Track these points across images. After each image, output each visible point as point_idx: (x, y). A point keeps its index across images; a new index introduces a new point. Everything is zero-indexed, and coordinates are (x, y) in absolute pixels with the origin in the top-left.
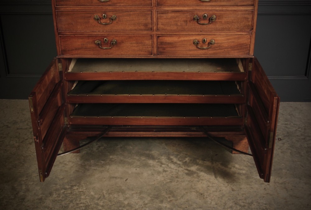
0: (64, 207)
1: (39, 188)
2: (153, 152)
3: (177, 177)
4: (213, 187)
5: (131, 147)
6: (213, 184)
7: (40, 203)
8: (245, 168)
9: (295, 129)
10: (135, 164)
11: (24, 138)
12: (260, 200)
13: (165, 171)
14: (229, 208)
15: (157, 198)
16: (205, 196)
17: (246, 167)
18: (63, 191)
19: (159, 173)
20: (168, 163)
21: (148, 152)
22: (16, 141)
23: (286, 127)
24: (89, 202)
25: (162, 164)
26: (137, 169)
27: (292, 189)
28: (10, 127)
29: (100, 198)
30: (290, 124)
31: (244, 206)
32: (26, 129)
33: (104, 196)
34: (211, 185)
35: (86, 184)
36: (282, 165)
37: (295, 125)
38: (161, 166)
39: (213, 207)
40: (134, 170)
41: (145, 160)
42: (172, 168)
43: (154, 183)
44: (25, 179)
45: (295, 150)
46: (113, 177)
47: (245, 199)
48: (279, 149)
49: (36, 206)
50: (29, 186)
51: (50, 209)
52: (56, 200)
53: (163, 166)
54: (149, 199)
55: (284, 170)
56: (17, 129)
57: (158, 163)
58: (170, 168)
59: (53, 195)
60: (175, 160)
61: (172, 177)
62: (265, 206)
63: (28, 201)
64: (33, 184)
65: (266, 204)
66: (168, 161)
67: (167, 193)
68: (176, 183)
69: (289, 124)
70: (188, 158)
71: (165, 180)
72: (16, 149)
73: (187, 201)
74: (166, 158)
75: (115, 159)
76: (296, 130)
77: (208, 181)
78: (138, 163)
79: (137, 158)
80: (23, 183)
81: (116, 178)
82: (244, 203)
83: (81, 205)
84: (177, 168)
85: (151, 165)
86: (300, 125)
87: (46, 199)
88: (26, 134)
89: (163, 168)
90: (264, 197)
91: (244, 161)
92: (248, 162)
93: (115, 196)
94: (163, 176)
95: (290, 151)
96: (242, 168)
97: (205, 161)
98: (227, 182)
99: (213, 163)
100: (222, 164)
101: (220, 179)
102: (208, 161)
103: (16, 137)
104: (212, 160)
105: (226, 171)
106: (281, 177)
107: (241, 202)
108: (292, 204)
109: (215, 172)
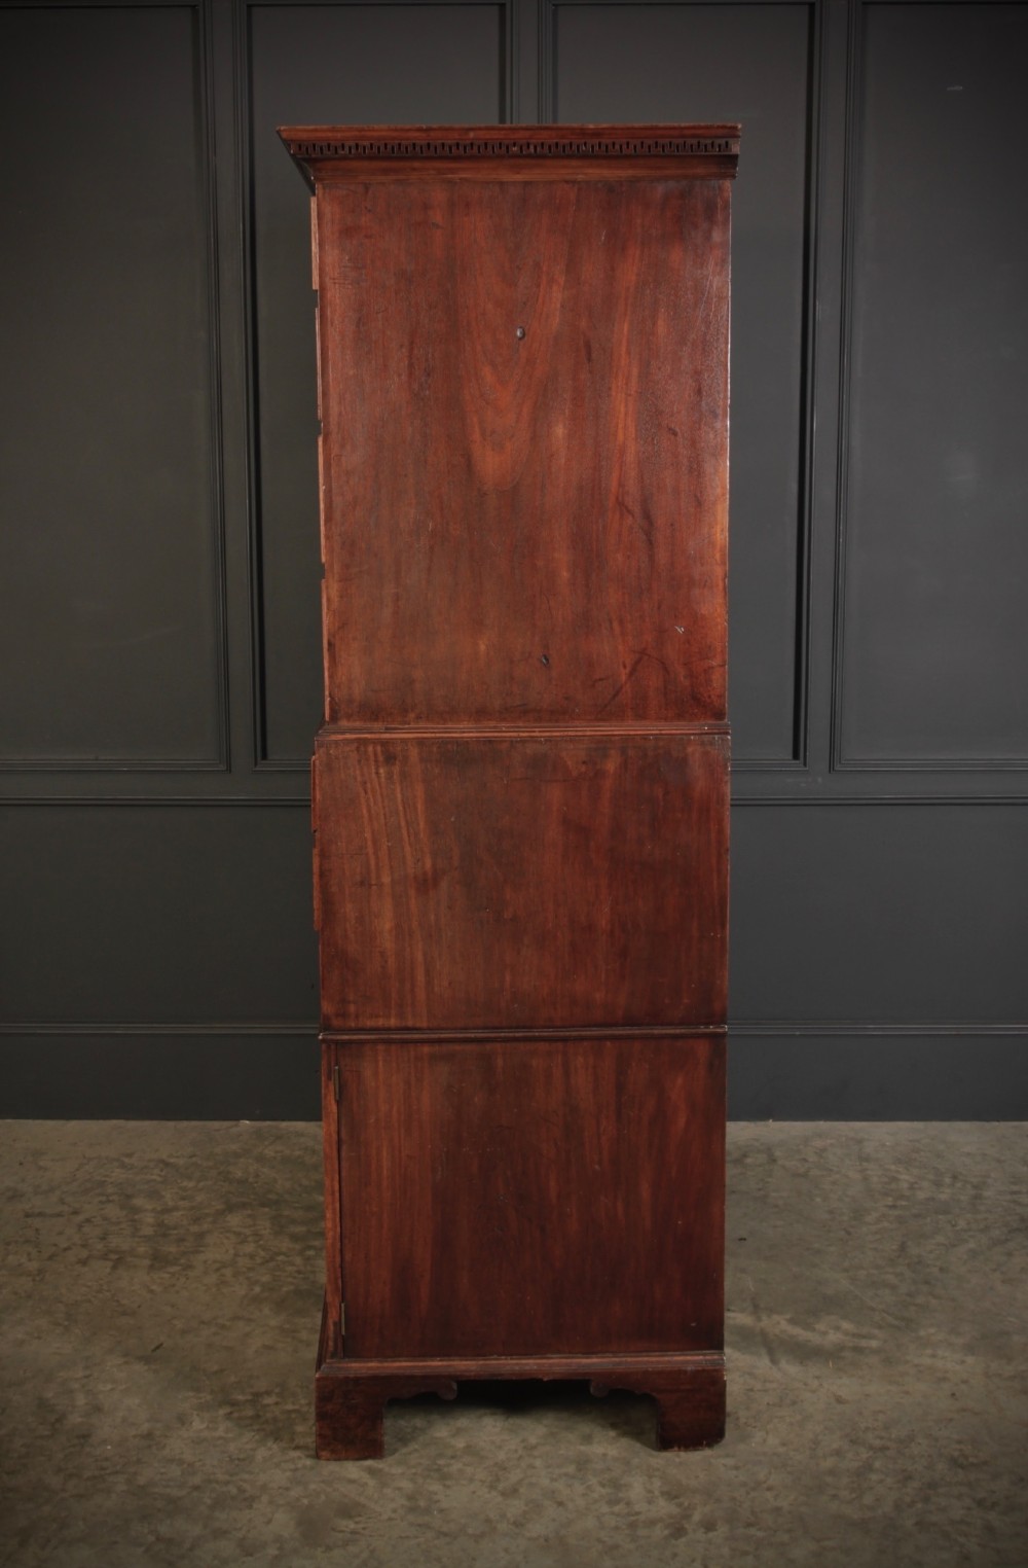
0: (239, 1459)
1: (137, 1401)
4: (765, 1391)
6: (765, 1381)
7: (150, 1447)
8: (876, 1331)
11: (55, 1245)
12: (940, 1430)
14: (831, 1455)
16: (743, 1420)
17: (880, 1327)
22: (29, 1254)
23: (1016, 1203)
31: (884, 1449)
32: (59, 1215)
34: (758, 1386)
36: (1010, 1322)
39: (775, 1454)
44: (80, 1374)
47: (886, 1427)
48: (995, 1270)
49: (134, 1458)
50: (100, 1396)
52: (205, 1439)
55: (1016, 1338)
56: (27, 1216)
59: (191, 1423)
62: (958, 1447)
63: (105, 1442)
64: (112, 1389)
65: (959, 1442)
72: (34, 1280)
80: (76, 1386)
82: (882, 1438)
87: (166, 1436)
88: (61, 1233)
90: (951, 1420)
91: (873, 1309)
92: (886, 1312)
96: (864, 1331)
98: (818, 1377)
99: (759, 1319)
100: (792, 1321)
101: (791, 1369)
102: (743, 1311)
103: (27, 1241)
104: (756, 1307)
105: (810, 1341)
106: (1009, 1359)
107: (870, 1438)
109: (771, 1346)
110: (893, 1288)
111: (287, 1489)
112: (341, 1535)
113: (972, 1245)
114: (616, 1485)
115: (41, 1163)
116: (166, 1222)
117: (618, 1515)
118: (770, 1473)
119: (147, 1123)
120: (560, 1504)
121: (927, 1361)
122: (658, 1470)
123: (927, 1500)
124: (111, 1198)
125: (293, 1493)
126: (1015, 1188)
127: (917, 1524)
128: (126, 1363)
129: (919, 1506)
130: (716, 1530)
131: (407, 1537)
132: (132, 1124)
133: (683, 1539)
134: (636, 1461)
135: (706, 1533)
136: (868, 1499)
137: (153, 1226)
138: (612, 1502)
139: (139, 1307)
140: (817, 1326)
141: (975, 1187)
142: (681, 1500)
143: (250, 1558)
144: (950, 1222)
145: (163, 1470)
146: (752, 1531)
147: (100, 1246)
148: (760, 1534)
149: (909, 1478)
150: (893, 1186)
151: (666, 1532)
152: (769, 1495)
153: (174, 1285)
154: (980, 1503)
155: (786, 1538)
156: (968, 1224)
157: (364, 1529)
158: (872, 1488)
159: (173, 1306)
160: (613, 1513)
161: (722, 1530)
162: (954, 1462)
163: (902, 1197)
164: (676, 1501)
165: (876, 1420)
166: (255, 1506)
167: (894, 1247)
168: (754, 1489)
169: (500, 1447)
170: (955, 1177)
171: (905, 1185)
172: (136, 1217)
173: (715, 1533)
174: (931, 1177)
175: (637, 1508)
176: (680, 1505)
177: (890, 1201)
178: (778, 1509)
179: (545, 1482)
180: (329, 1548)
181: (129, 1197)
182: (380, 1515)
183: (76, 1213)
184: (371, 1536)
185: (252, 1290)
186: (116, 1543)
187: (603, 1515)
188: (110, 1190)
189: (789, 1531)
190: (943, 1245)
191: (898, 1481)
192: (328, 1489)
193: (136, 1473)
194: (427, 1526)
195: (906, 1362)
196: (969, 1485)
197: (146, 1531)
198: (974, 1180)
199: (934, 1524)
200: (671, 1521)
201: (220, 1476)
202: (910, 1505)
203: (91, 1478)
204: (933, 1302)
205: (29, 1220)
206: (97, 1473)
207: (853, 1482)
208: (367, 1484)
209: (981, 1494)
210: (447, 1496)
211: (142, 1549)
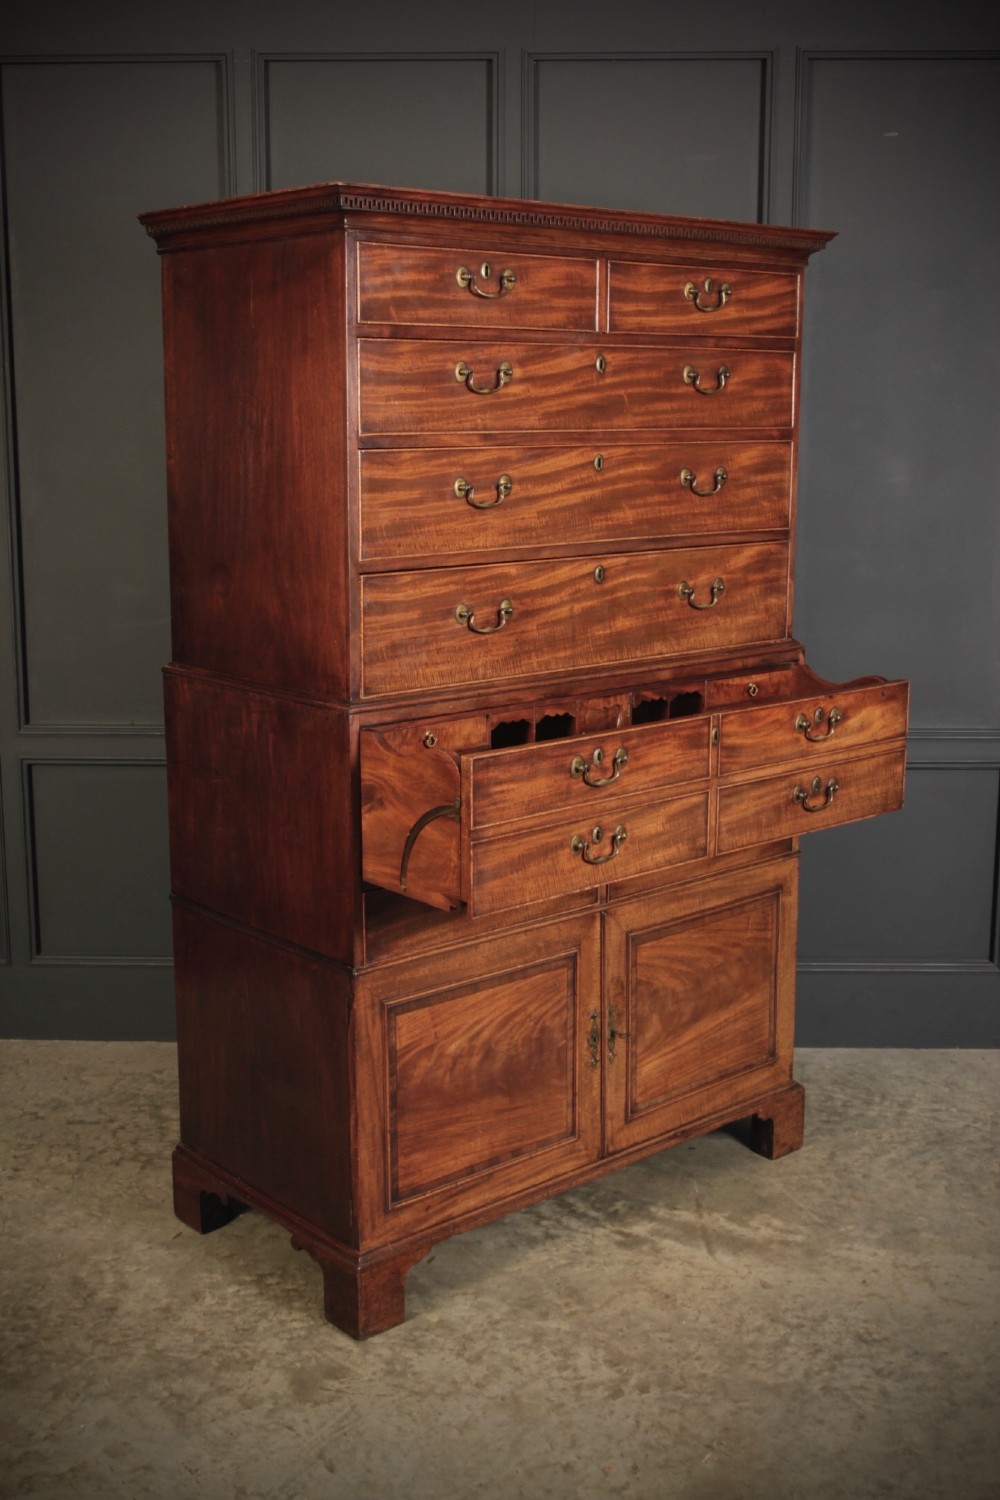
0: (243, 1330)
1: (158, 1281)
3: (589, 1253)
4: (701, 1277)
6: (702, 1269)
7: (167, 1319)
8: (802, 1228)
9: (961, 1124)
11: (93, 1148)
12: (850, 1311)
13: (550, 1237)
14: (753, 1331)
15: (530, 1306)
16: (679, 1301)
17: (806, 1224)
18: (235, 1288)
19: (532, 1242)
20: (558, 1216)
22: (69, 1156)
23: (935, 1119)
25: (541, 1217)
27: (947, 1283)
28: (42, 1118)
30: (947, 1110)
31: (800, 1326)
32: (97, 1123)
34: (696, 1273)
35: (305, 1270)
36: (921, 1221)
37: (964, 1114)
38: (537, 1224)
39: (705, 1330)
42: (572, 1230)
43: (517, 1269)
44: (110, 1258)
45: (962, 1182)
47: (803, 1309)
48: (910, 1177)
49: (154, 1328)
50: (127, 1276)
51: (197, 1334)
52: (215, 1313)
53: (545, 1223)
54: (505, 1308)
55: (923, 1235)
56: (69, 1123)
57: (528, 1216)
58: (567, 1228)
59: (204, 1299)
60: (581, 1207)
61: (574, 1252)
62: (864, 1325)
63: (129, 1314)
64: (138, 1270)
65: (866, 1321)
66: (558, 1209)
67: (559, 1293)
68: (588, 1267)
69: (944, 1108)
70: (623, 1202)
71: (550, 1260)
72: (73, 1178)
73: (622, 1315)
76: (968, 1126)
77: (689, 1262)
80: (106, 1267)
82: (799, 1317)
83: (295, 1325)
84: (589, 1230)
86: (979, 1113)
87: (182, 1310)
88: (98, 1138)
89: (544, 1229)
90: (860, 1303)
91: (801, 1209)
92: (812, 1212)
94: (546, 1251)
95: (944, 1183)
96: (791, 1227)
97: (675, 1209)
98: (748, 1266)
99: (701, 1216)
100: (730, 1219)
101: (725, 1258)
102: (687, 1209)
103: (69, 1145)
104: (699, 1206)
105: (744, 1235)
106: (916, 1253)
107: (789, 1318)
108: (949, 1321)
109: (710, 1240)
110: (821, 1191)
112: (327, 1393)
113: (893, 1155)
114: (566, 1354)
115: (84, 1078)
117: (566, 1379)
118: (699, 1345)
120: (517, 1369)
121: (845, 1253)
122: (603, 1342)
123: (833, 1369)
124: (142, 1108)
125: (289, 1358)
126: (936, 1106)
127: (822, 1389)
128: (150, 1248)
129: (826, 1374)
130: (648, 1392)
131: (384, 1395)
133: (621, 1400)
134: (584, 1334)
135: (640, 1394)
136: (782, 1368)
138: (561, 1369)
139: (163, 1201)
140: (751, 1223)
141: (902, 1105)
142: (621, 1367)
143: (248, 1411)
144: (875, 1135)
145: (177, 1338)
146: (680, 1393)
147: (131, 1150)
148: (687, 1396)
149: (819, 1350)
150: (829, 1104)
151: (606, 1393)
152: (697, 1364)
154: (879, 1372)
155: (708, 1399)
156: (892, 1137)
157: (347, 1388)
158: (786, 1359)
160: (562, 1378)
161: (655, 1392)
162: (859, 1338)
163: (836, 1114)
164: (617, 1368)
166: (255, 1368)
168: (684, 1359)
169: (468, 1322)
170: (883, 1097)
171: (839, 1103)
172: (164, 1125)
173: (648, 1395)
174: (863, 1096)
175: (582, 1373)
176: (620, 1371)
177: (824, 1117)
178: (703, 1376)
179: (505, 1351)
180: (317, 1404)
181: (158, 1108)
182: (362, 1377)
183: (111, 1121)
184: (353, 1394)
186: (135, 1397)
187: (553, 1378)
188: (142, 1101)
189: (712, 1393)
190: (868, 1155)
191: (810, 1354)
192: (319, 1355)
193: (154, 1340)
194: (402, 1387)
195: (826, 1254)
196: (871, 1357)
197: (161, 1388)
198: (901, 1099)
199: (837, 1389)
200: (611, 1384)
201: (226, 1344)
202: (818, 1373)
203: (114, 1344)
204: (855, 1203)
205: (71, 1127)
206: (121, 1339)
207: (770, 1354)
208: (352, 1351)
209: (880, 1365)
210: (420, 1362)
211: (158, 1402)
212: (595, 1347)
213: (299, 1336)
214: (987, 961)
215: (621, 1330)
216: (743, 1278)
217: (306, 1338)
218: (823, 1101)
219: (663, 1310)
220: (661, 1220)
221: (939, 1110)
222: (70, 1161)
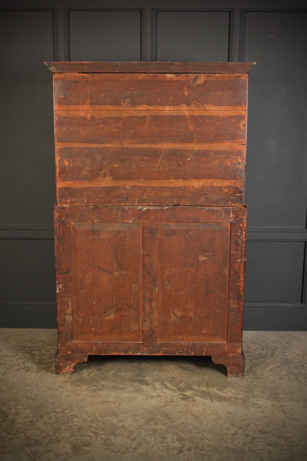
0: (57, 429)
1: (29, 411)
2: (146, 378)
3: (172, 401)
4: (209, 410)
5: (123, 374)
6: (209, 407)
7: (31, 425)
8: (241, 393)
9: (292, 357)
10: (128, 389)
11: (10, 365)
12: (258, 422)
13: (159, 396)
14: (226, 429)
15: (152, 420)
16: (201, 419)
17: (243, 391)
18: (55, 414)
19: (153, 397)
20: (162, 389)
21: (141, 378)
22: (2, 368)
23: (284, 355)
24: (81, 424)
25: (156, 389)
26: (130, 394)
27: (289, 412)
29: (93, 420)
31: (241, 427)
32: (12, 356)
33: (97, 419)
34: (207, 409)
35: (78, 408)
36: (280, 390)
37: (293, 353)
38: (155, 391)
39: (210, 429)
40: (127, 395)
41: (138, 386)
42: (166, 393)
43: (148, 407)
44: (14, 403)
45: (293, 377)
46: (106, 402)
47: (242, 421)
48: (276, 375)
49: (27, 428)
50: (19, 410)
51: (41, 430)
52: (48, 423)
53: (157, 391)
54: (144, 421)
55: (281, 395)
56: (3, 356)
57: (152, 389)
58: (164, 393)
59: (44, 418)
60: (169, 385)
61: (167, 401)
62: (262, 427)
63: (19, 423)
64: (22, 408)
66: (162, 386)
67: (162, 416)
68: (171, 406)
69: (287, 351)
70: (183, 384)
71: (159, 404)
72: (3, 375)
73: (183, 423)
74: (159, 383)
75: (107, 385)
76: (295, 357)
77: (204, 405)
78: (131, 389)
79: (130, 384)
81: (109, 402)
82: (241, 424)
83: (74, 427)
84: (172, 393)
85: (145, 390)
86: (298, 353)
87: (37, 422)
88: (12, 361)
89: (157, 393)
90: (261, 419)
91: (241, 386)
92: (245, 387)
93: (109, 419)
94: (158, 401)
95: (287, 377)
96: (238, 393)
97: (200, 386)
98: (224, 406)
99: (208, 389)
100: (218, 390)
101: (216, 403)
102: (204, 386)
103: (2, 364)
104: (208, 385)
105: (222, 395)
106: (279, 401)
107: (238, 424)
108: (290, 425)
109: (211, 397)
110: (247, 380)
111: (70, 438)
112: (84, 451)
113: (271, 367)
114: (164, 437)
115: (8, 341)
116: (42, 358)
117: (164, 446)
118: (208, 434)
119: (39, 329)
120: (148, 443)
121: (255, 402)
122: (176, 433)
123: (252, 443)
124: (27, 351)
125: (72, 439)
126: (284, 351)
127: (249, 450)
128: (27, 400)
129: (250, 444)
130: (191, 451)
131: (103, 452)
132: (35, 330)
133: (182, 454)
134: (170, 430)
135: (188, 452)
136: (235, 442)
137: (38, 360)
138: (162, 443)
139: (32, 383)
141: (273, 350)
142: (182, 442)
143: (57, 458)
144: (265, 361)
145: (35, 432)
146: (202, 452)
147: (22, 365)
148: (204, 453)
149: (248, 436)
150: (250, 350)
151: (177, 452)
152: (207, 441)
153: (42, 377)
154: (267, 444)
155: (211, 454)
156: (270, 361)
157: (91, 450)
159: (42, 383)
160: (162, 446)
161: (193, 451)
162: (261, 432)
163: (252, 353)
164: (181, 442)
165: (240, 419)
166: (60, 443)
167: (248, 368)
168: (203, 439)
169: (132, 426)
170: (267, 348)
171: (253, 350)
172: (34, 357)
174: (261, 347)
175: (169, 444)
176: (181, 444)
178: (210, 445)
180: (80, 455)
181: (32, 351)
182: (96, 446)
183: (16, 356)
184: (92, 452)
185: (65, 379)
186: (19, 453)
187: (159, 446)
188: (27, 349)
189: (212, 452)
190: (263, 367)
191: (245, 437)
192: (81, 438)
193: (27, 433)
194: (109, 449)
195: (249, 402)
196: (265, 438)
197: (28, 450)
198: (273, 348)
199: (254, 450)
200: (179, 448)
201: (51, 434)
202: (247, 444)
203: (14, 434)
204: (259, 384)
205: (3, 358)
206: (16, 432)
207: (231, 437)
208: (92, 436)
209: (268, 441)
210: (115, 440)
211: (27, 455)
212: (174, 435)
213: (75, 431)
214: (300, 303)
215: (182, 429)
216: (222, 410)
217: (77, 432)
218: (248, 349)
219: (196, 422)
220: (195, 390)
221: (285, 352)
222: (2, 369)
